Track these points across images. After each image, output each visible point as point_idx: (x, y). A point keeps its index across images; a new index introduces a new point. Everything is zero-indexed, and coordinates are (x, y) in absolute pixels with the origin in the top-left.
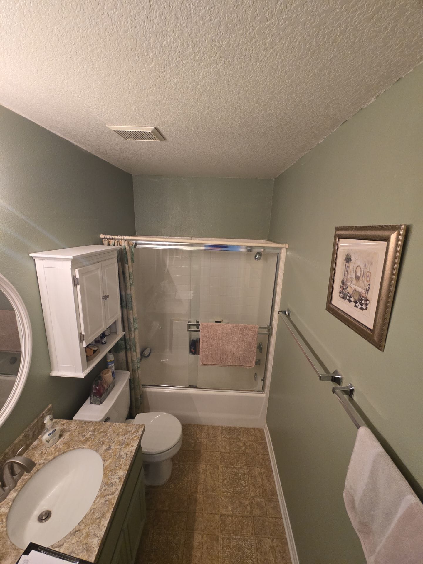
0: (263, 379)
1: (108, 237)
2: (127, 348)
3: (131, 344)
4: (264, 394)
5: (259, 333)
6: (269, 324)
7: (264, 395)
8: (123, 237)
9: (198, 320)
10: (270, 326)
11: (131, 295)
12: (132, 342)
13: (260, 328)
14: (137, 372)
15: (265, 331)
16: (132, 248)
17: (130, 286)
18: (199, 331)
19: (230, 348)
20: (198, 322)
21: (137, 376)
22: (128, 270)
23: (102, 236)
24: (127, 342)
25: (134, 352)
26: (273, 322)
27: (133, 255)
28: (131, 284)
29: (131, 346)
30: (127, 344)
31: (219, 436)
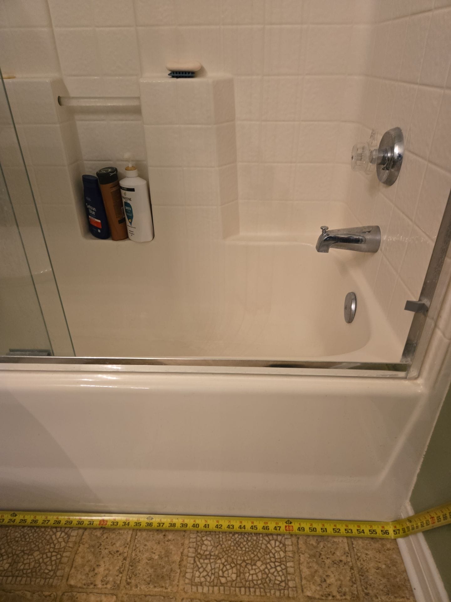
31: (178, 574)
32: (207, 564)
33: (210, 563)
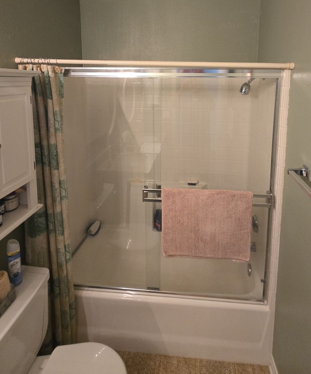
0: (263, 279)
1: (25, 60)
2: (49, 229)
3: (56, 222)
4: (267, 305)
5: (254, 205)
6: (269, 190)
7: (267, 308)
8: (47, 61)
9: (159, 184)
10: (271, 192)
11: (56, 146)
12: (57, 219)
13: (255, 196)
14: (64, 267)
15: (263, 201)
16: (61, 76)
17: (56, 132)
18: (160, 201)
19: (208, 229)
20: (159, 187)
21: (65, 273)
22: (52, 108)
23: (17, 60)
24: (50, 220)
25: (60, 235)
26: (276, 186)
27: (62, 86)
28: (56, 130)
29: (56, 226)
30: (49, 223)
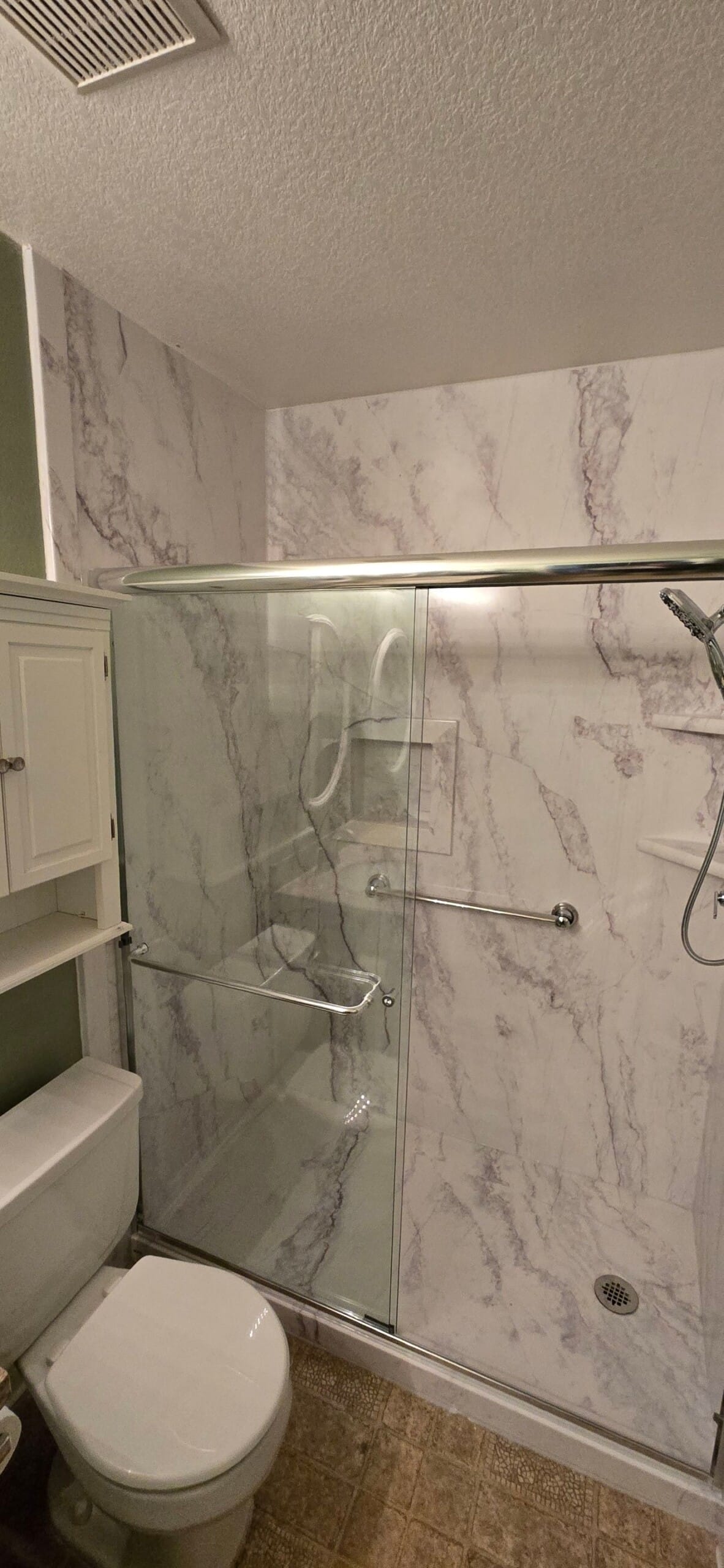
31: (479, 1455)
32: (507, 1457)
33: (510, 1457)
